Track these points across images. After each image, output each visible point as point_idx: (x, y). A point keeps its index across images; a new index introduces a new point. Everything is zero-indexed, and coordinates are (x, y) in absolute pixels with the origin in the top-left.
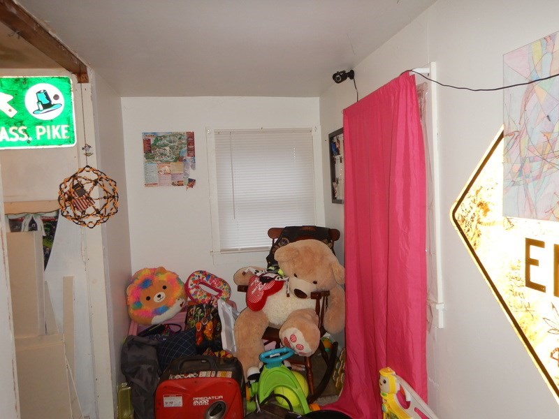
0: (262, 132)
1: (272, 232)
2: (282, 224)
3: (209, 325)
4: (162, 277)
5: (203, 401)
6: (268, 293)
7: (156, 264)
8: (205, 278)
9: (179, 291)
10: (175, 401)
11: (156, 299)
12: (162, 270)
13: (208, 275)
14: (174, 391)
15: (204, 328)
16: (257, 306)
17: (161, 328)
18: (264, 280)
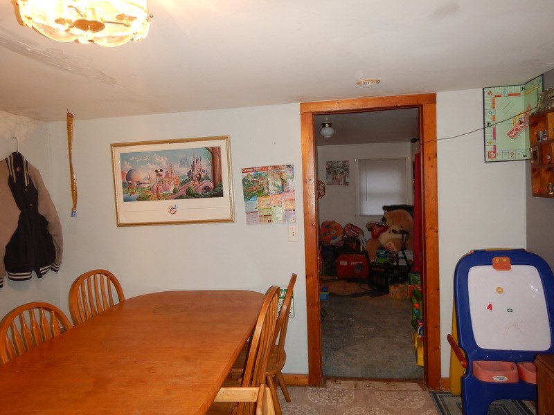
0: (381, 159)
1: (385, 208)
2: (389, 204)
3: (355, 245)
4: (334, 225)
5: (354, 263)
6: (381, 232)
7: (330, 220)
8: (351, 227)
9: (341, 231)
10: (344, 263)
11: (332, 233)
12: (334, 222)
13: (354, 226)
14: (345, 260)
15: (352, 245)
16: (376, 237)
17: (333, 246)
18: (379, 226)
